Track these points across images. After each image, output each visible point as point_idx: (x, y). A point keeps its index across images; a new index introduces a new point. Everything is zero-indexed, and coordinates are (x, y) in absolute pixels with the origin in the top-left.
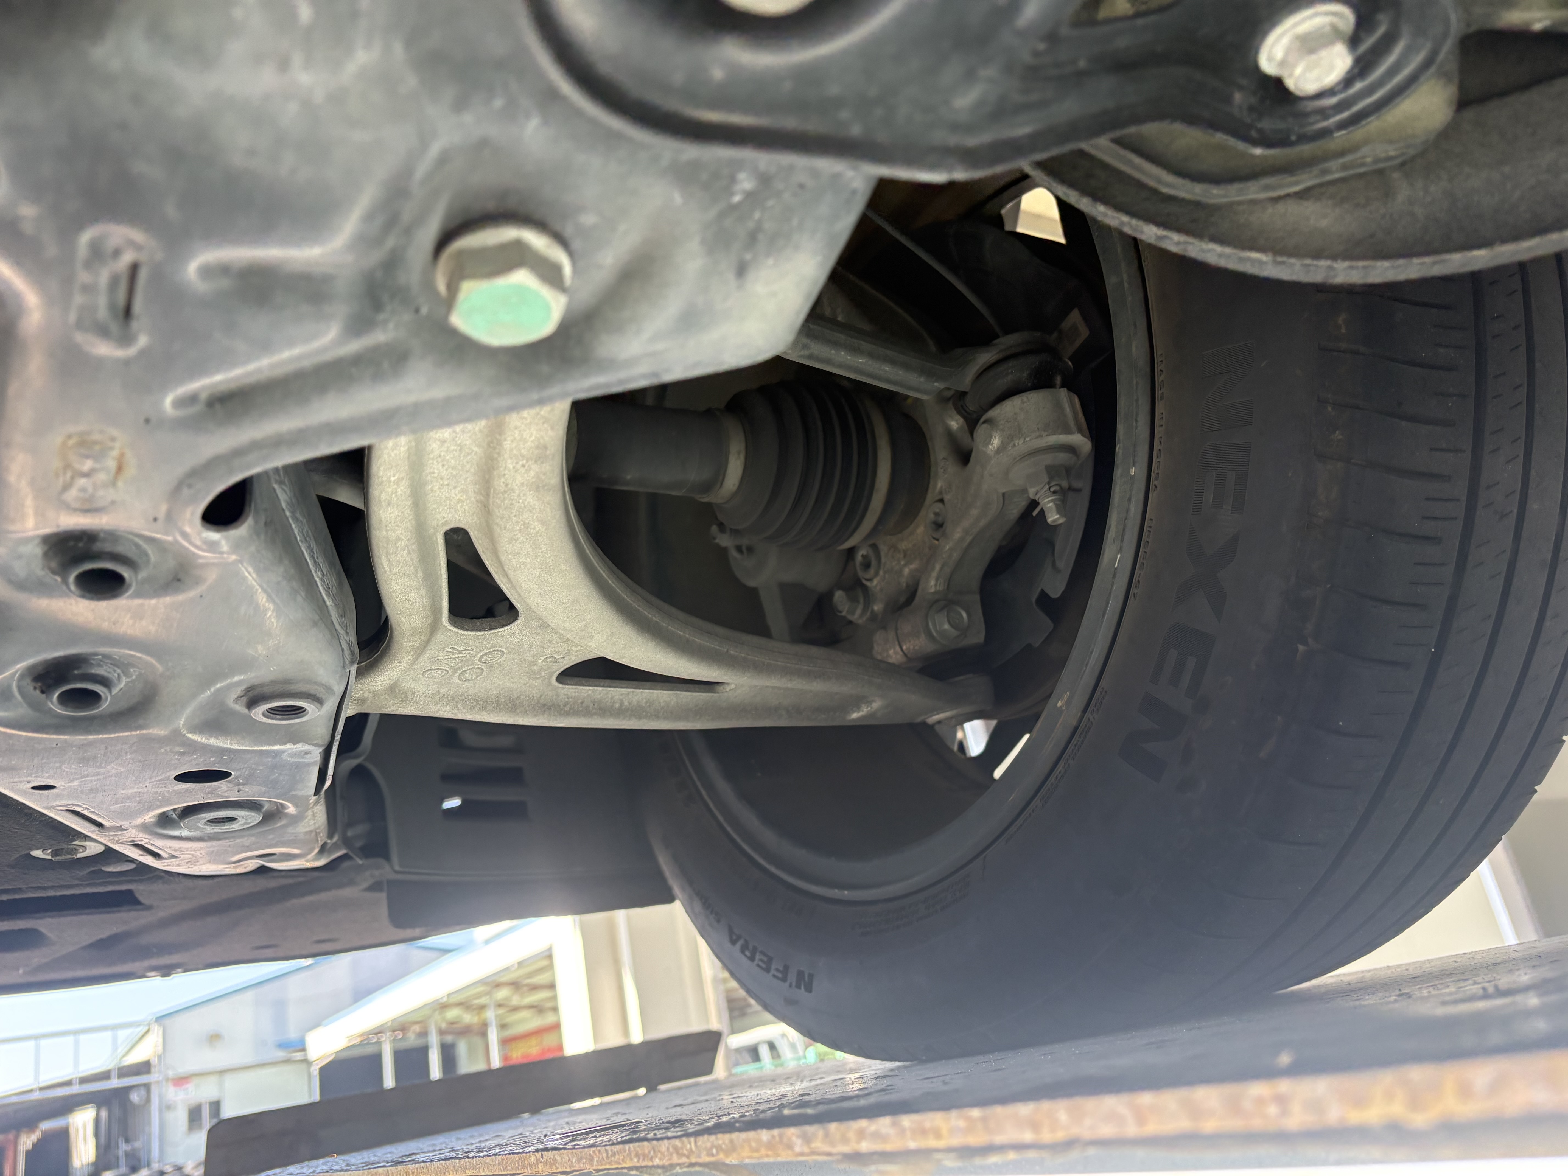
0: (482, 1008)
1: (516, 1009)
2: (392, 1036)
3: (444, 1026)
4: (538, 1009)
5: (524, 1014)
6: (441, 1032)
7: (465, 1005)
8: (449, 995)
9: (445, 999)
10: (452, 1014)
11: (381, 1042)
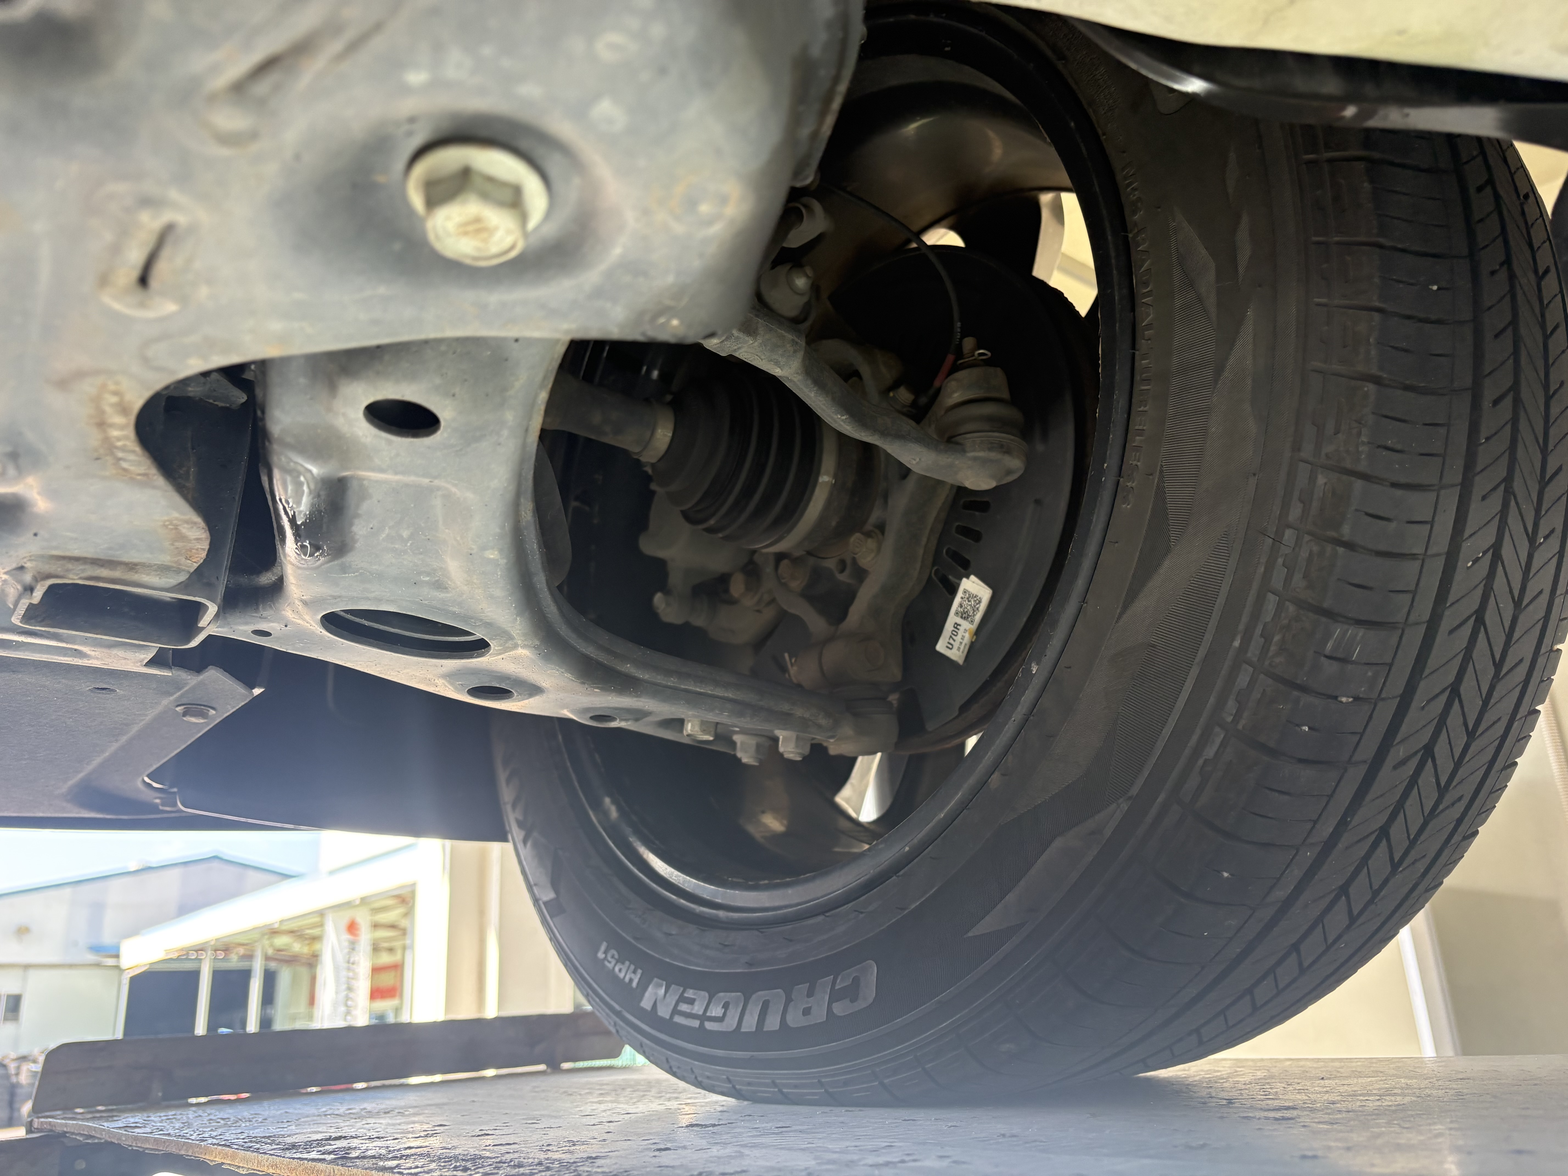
0: (315, 939)
2: (213, 955)
6: (267, 958)
7: (296, 933)
8: (282, 922)
9: (276, 926)
10: (281, 941)
11: (201, 960)
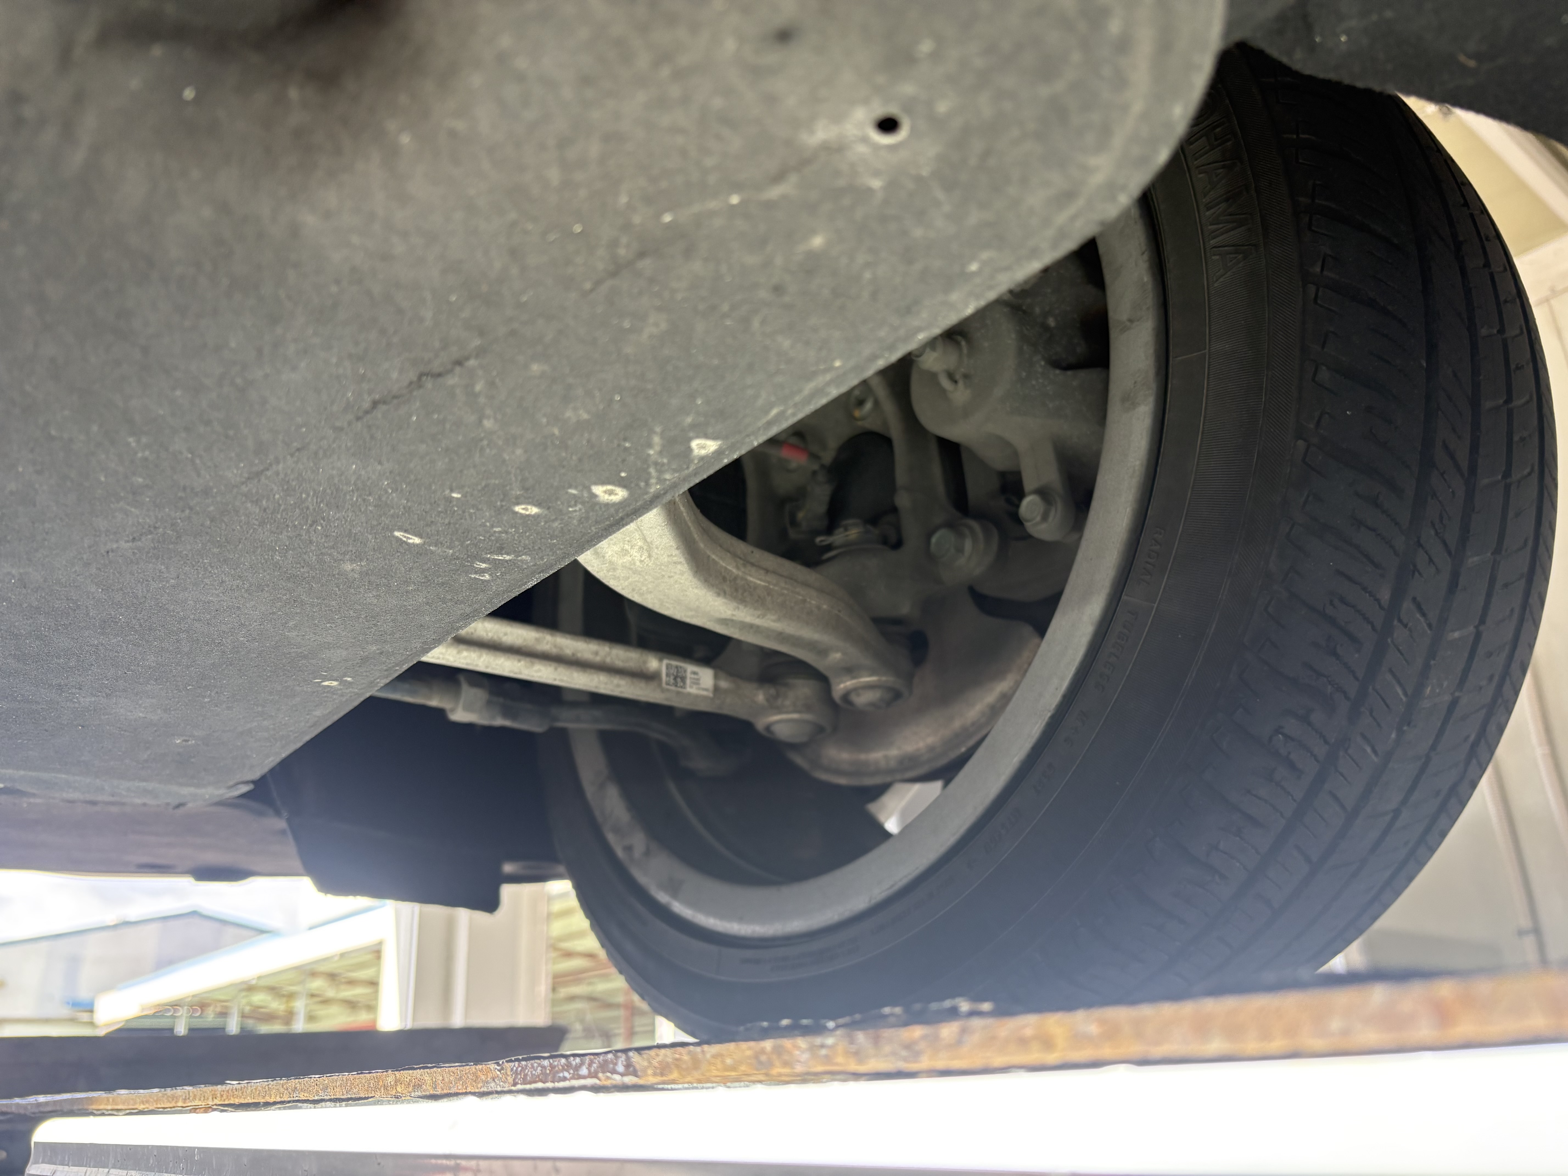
0: (291, 996)
1: (326, 1002)
2: (189, 1011)
3: (247, 1009)
4: (352, 1005)
5: (334, 1009)
6: (243, 1016)
7: (273, 990)
8: (259, 978)
9: (254, 982)
10: (258, 998)
11: (176, 1016)
